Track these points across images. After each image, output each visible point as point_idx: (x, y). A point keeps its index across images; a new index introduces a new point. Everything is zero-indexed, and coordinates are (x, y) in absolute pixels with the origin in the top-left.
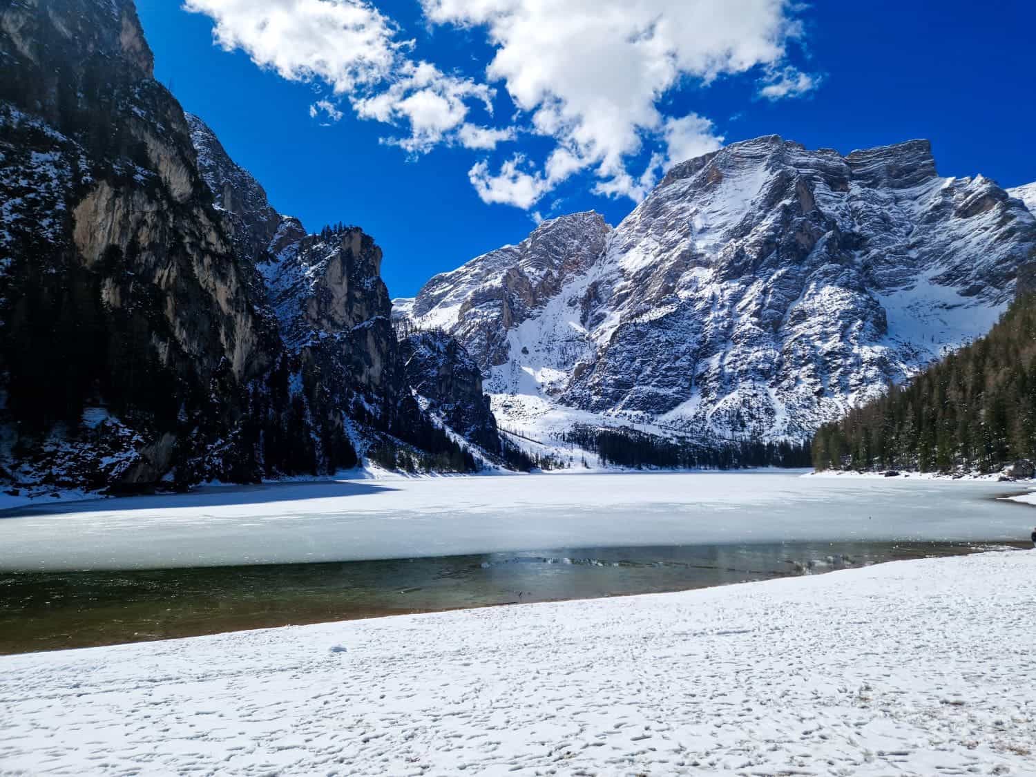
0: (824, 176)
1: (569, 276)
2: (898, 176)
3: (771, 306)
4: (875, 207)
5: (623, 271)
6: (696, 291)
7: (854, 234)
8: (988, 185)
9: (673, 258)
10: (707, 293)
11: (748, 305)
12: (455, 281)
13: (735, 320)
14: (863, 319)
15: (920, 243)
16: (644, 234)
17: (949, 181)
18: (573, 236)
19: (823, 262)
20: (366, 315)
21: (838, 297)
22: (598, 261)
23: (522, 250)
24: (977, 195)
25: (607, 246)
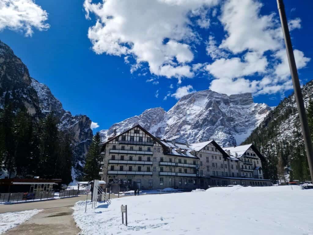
0: (223, 101)
1: (153, 125)
2: (243, 102)
3: (205, 137)
4: (237, 110)
5: (168, 124)
6: (186, 132)
7: (231, 117)
8: (266, 106)
9: (180, 122)
10: (188, 132)
11: (199, 136)
12: (120, 126)
13: (196, 141)
14: (229, 142)
15: (249, 121)
16: (174, 114)
17: (256, 104)
18: (154, 114)
19: (219, 125)
20: (84, 139)
21: (223, 135)
22: (161, 121)
23: (140, 117)
24: (263, 109)
25: (164, 117)
